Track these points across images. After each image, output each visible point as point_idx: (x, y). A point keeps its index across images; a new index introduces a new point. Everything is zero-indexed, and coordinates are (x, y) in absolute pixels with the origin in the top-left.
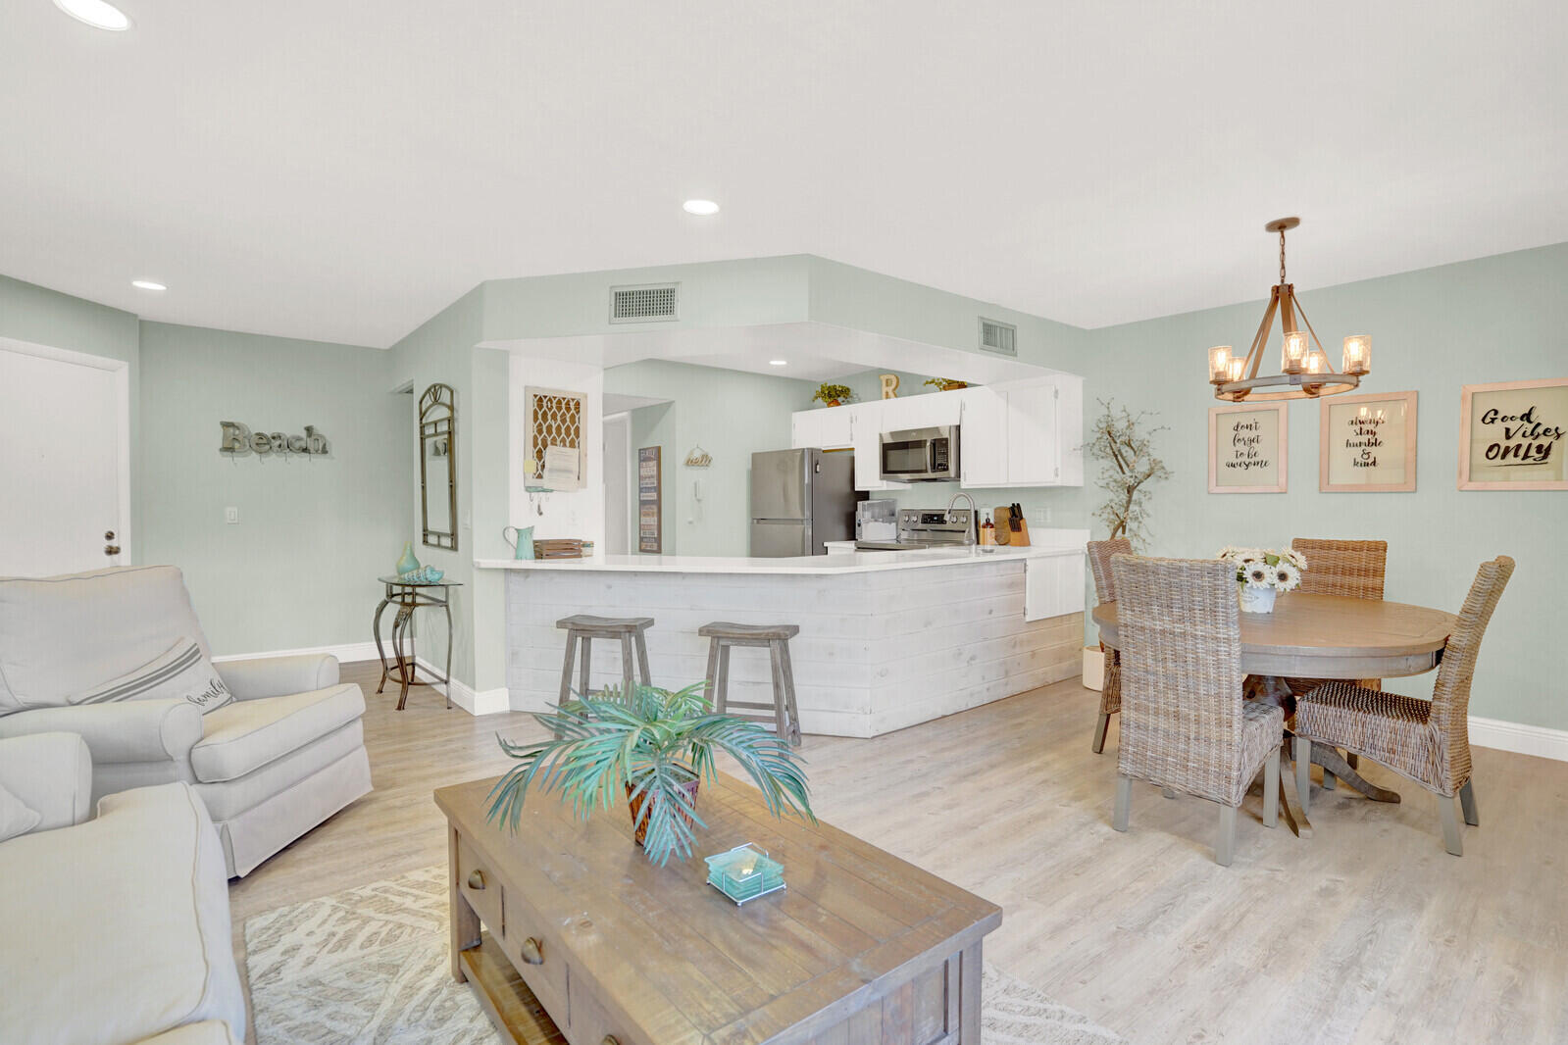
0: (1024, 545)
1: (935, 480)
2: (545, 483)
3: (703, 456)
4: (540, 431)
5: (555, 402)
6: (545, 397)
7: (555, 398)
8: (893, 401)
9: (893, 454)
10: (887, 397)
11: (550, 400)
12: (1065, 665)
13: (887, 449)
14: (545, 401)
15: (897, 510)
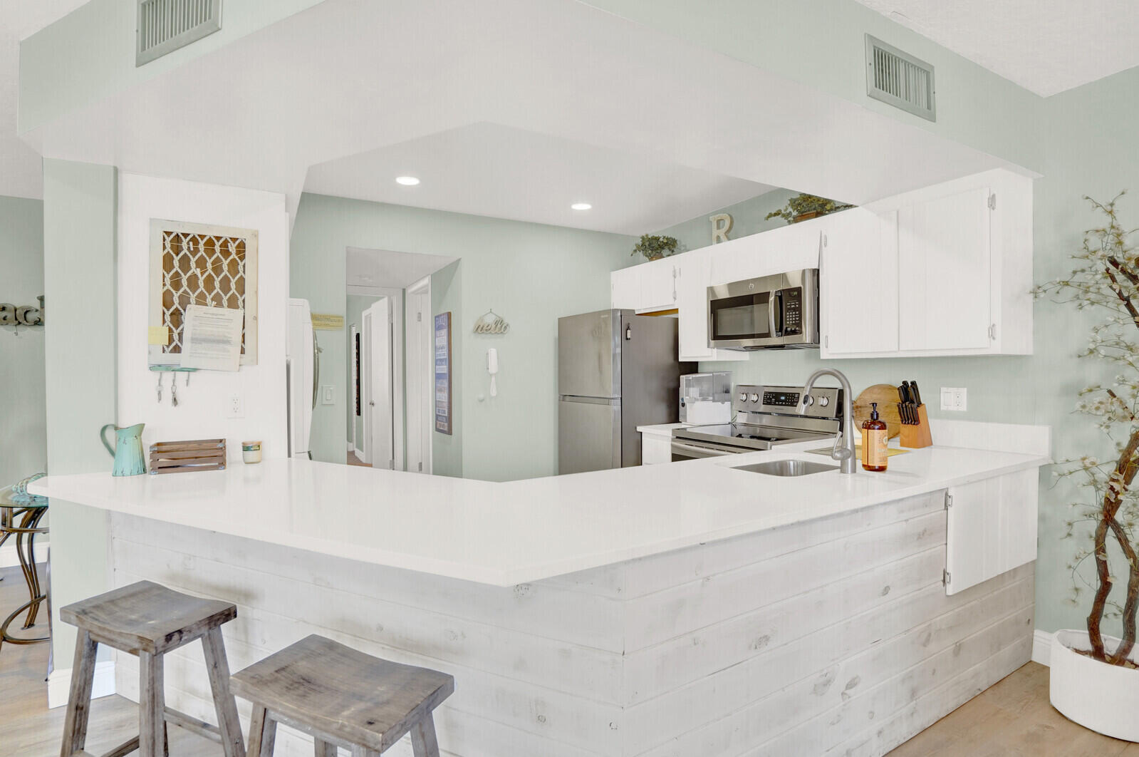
0: (924, 446)
1: (782, 347)
2: (183, 359)
3: (496, 323)
4: (176, 284)
5: (202, 243)
6: (186, 235)
7: (202, 237)
8: (727, 245)
9: (726, 315)
10: (719, 240)
11: (194, 240)
12: (1007, 652)
13: (717, 306)
14: (185, 242)
15: (733, 385)
